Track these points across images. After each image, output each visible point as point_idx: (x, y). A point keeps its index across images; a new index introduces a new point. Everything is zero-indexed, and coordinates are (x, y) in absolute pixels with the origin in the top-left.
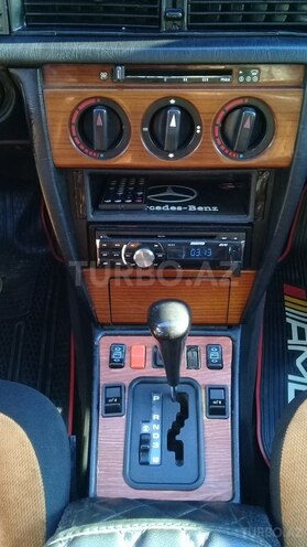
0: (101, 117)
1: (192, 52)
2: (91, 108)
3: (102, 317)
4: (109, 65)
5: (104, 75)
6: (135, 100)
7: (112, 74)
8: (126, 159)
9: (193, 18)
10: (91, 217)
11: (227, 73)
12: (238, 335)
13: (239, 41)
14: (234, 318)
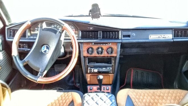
0: (90, 49)
1: (102, 41)
2: (89, 48)
3: (89, 83)
4: (92, 43)
5: (91, 44)
6: (95, 47)
7: (92, 44)
8: (93, 55)
9: (102, 38)
10: (88, 64)
11: (107, 44)
12: (112, 86)
13: (108, 40)
14: (111, 83)
